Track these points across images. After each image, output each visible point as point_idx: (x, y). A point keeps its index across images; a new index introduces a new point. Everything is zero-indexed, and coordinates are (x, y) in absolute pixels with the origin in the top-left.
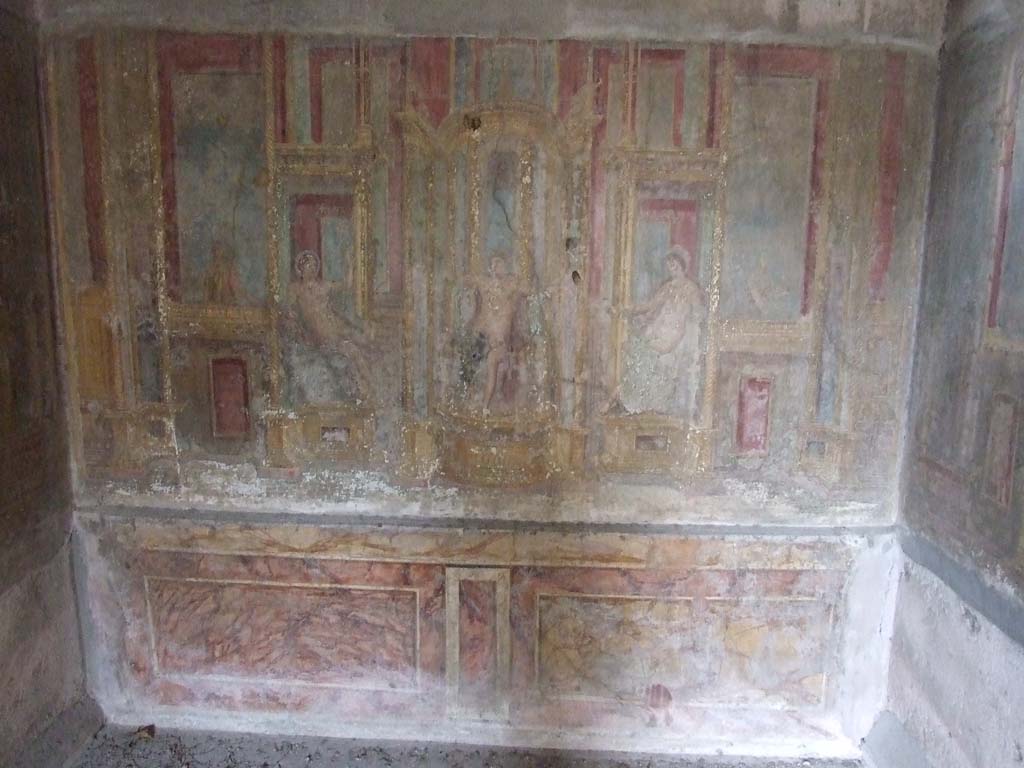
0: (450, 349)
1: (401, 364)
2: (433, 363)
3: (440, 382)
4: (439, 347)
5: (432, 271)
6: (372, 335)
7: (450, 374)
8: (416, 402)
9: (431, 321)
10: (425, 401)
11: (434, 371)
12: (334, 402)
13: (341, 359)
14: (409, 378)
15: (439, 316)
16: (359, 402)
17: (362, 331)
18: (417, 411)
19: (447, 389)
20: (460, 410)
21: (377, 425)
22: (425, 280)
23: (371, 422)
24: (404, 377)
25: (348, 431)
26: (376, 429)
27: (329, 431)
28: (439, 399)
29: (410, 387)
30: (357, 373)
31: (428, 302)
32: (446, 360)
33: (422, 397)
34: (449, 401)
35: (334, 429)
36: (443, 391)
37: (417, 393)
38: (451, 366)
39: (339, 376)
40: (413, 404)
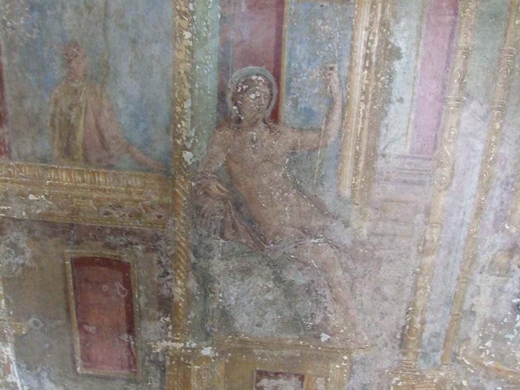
0: (504, 261)
1: (409, 282)
2: (468, 282)
3: (473, 313)
4: (484, 258)
5: (502, 117)
6: (365, 232)
7: (495, 303)
8: (425, 343)
9: (479, 211)
10: (442, 341)
11: (468, 296)
12: (283, 336)
13: (300, 269)
14: (420, 303)
15: (496, 203)
16: (324, 337)
17: (347, 224)
18: (425, 356)
19: (485, 325)
20: (501, 358)
21: (352, 372)
22: (484, 135)
23: (342, 368)
24: (412, 304)
25: (302, 378)
26: (349, 378)
27: (269, 377)
28: (467, 340)
29: (418, 319)
30: (328, 292)
31: (481, 177)
32: (493, 279)
33: (437, 335)
34: (483, 344)
35: (277, 374)
36: (476, 327)
37: (429, 329)
38: (501, 290)
39: (296, 296)
40: (420, 345)
